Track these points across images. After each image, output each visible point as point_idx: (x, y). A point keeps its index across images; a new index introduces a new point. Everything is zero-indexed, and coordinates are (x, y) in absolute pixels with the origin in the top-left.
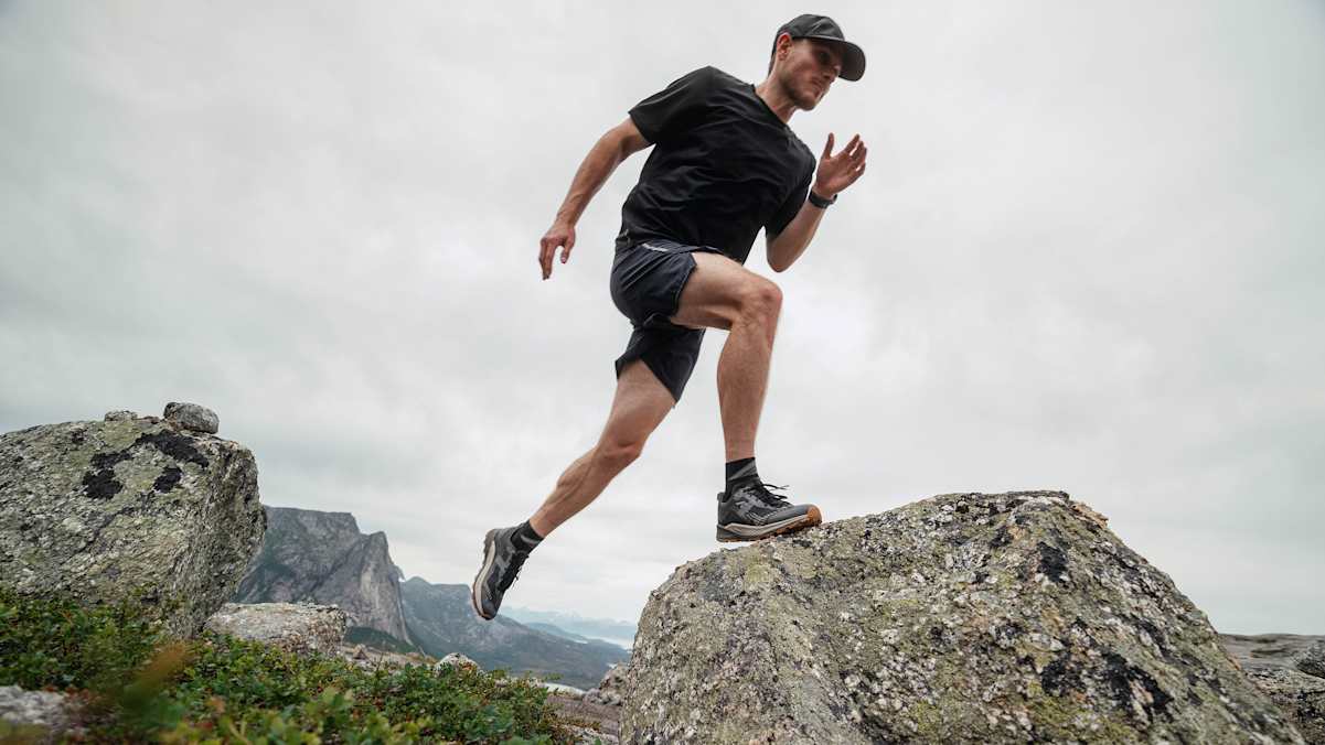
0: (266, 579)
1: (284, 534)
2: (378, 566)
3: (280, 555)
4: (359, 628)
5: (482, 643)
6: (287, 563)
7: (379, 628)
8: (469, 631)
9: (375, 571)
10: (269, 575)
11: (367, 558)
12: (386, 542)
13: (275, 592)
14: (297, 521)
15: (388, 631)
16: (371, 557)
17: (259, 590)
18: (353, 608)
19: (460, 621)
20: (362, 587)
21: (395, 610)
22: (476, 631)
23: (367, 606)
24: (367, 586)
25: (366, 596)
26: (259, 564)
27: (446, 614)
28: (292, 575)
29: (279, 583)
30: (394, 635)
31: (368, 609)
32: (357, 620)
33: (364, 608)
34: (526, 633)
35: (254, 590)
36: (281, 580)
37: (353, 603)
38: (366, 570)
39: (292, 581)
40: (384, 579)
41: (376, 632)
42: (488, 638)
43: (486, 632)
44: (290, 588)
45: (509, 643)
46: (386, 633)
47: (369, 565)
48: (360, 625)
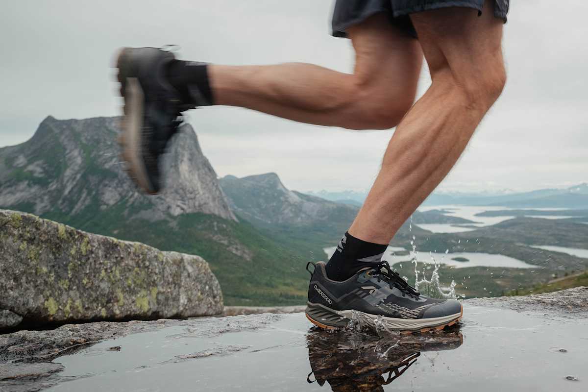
0: (92, 184)
1: (98, 142)
2: (192, 155)
3: (100, 160)
4: (188, 214)
5: (299, 219)
6: (107, 166)
7: (207, 212)
8: (286, 211)
9: (190, 160)
10: (93, 179)
11: (179, 149)
12: (193, 132)
13: (103, 194)
14: (106, 128)
15: (216, 213)
16: (183, 147)
17: (89, 194)
18: (178, 197)
19: (275, 204)
20: (182, 177)
21: (218, 193)
22: (291, 210)
23: (191, 193)
24: (187, 176)
25: (188, 184)
26: (82, 172)
27: (261, 201)
28: (116, 176)
29: (106, 185)
30: (223, 216)
31: (192, 196)
32: (185, 207)
33: (189, 195)
34: (335, 207)
35: (84, 195)
36: (106, 182)
37: (176, 192)
38: (182, 161)
39: (116, 181)
40: (200, 166)
41: (205, 215)
42: (303, 216)
43: (300, 211)
44: (115, 188)
45: (323, 216)
46: (215, 215)
47: (183, 155)
48: (189, 211)
